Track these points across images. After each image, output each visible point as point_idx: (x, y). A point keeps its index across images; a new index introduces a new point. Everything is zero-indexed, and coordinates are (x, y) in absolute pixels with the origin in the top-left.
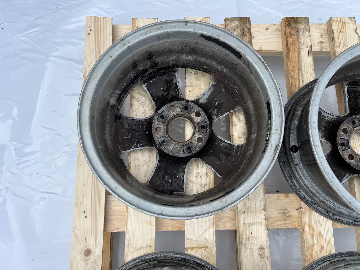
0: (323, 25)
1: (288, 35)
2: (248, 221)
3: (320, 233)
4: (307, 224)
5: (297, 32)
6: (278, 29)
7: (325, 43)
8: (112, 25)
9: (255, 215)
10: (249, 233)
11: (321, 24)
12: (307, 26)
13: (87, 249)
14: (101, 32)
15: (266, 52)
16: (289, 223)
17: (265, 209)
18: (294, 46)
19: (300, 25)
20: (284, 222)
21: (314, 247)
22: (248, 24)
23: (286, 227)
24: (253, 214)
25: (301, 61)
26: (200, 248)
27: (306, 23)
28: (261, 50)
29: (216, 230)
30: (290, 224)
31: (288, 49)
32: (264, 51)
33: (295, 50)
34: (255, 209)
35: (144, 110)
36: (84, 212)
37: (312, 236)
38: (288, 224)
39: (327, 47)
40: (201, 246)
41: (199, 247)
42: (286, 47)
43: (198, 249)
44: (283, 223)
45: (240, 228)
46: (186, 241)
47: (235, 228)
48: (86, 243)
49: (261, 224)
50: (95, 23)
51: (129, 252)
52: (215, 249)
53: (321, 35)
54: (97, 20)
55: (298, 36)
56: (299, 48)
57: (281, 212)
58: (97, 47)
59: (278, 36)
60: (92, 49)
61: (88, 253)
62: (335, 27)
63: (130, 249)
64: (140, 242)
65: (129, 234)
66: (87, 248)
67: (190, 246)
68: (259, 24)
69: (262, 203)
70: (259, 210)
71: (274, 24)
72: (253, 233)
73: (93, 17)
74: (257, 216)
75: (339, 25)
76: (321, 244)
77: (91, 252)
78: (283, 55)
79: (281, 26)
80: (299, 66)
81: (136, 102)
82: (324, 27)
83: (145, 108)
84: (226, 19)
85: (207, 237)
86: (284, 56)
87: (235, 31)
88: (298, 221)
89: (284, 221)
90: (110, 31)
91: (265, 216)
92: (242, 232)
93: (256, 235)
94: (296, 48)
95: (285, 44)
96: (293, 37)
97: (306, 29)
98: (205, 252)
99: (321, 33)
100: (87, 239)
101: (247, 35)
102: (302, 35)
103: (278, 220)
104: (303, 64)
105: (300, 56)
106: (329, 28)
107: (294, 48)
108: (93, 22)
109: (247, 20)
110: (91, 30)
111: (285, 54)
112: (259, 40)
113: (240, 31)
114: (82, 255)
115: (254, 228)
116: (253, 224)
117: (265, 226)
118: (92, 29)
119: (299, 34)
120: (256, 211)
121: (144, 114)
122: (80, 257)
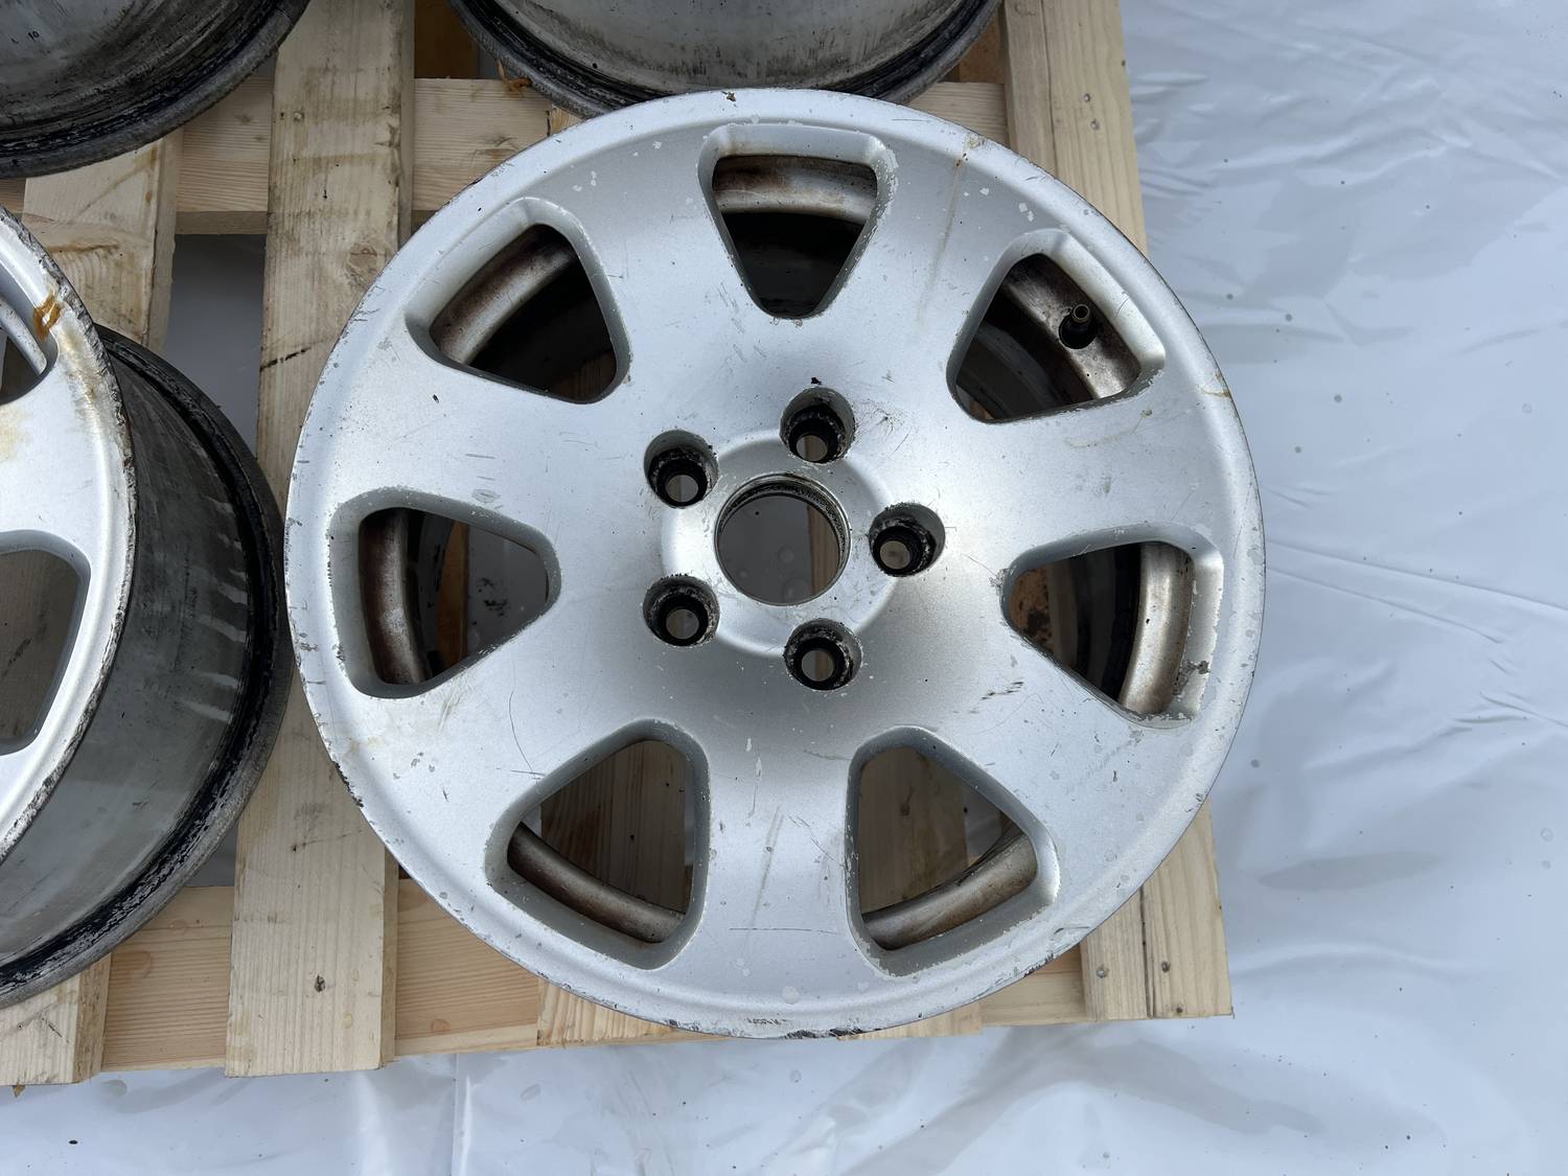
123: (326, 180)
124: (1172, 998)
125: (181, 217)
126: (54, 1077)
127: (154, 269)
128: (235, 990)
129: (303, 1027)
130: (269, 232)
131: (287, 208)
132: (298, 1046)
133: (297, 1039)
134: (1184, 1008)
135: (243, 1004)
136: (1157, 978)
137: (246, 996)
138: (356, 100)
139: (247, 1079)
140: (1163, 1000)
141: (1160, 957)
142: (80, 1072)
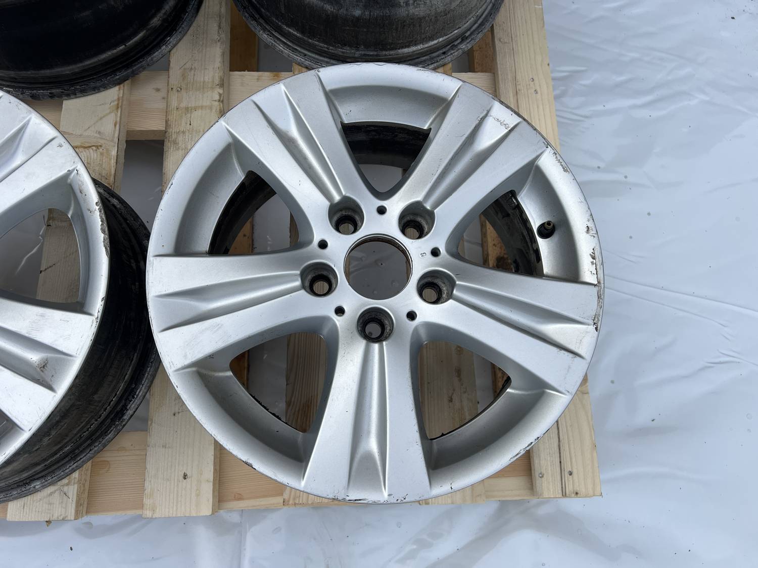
123: (191, 117)
124: (573, 488)
125: (129, 133)
126: (66, 517)
127: (117, 156)
128: (147, 479)
129: (177, 495)
130: (165, 140)
131: (173, 130)
132: (175, 504)
133: (175, 501)
134: (579, 492)
135: (151, 484)
136: (566, 479)
137: (152, 482)
138: (204, 82)
139: (151, 519)
140: (569, 489)
141: (568, 468)
142: (77, 515)
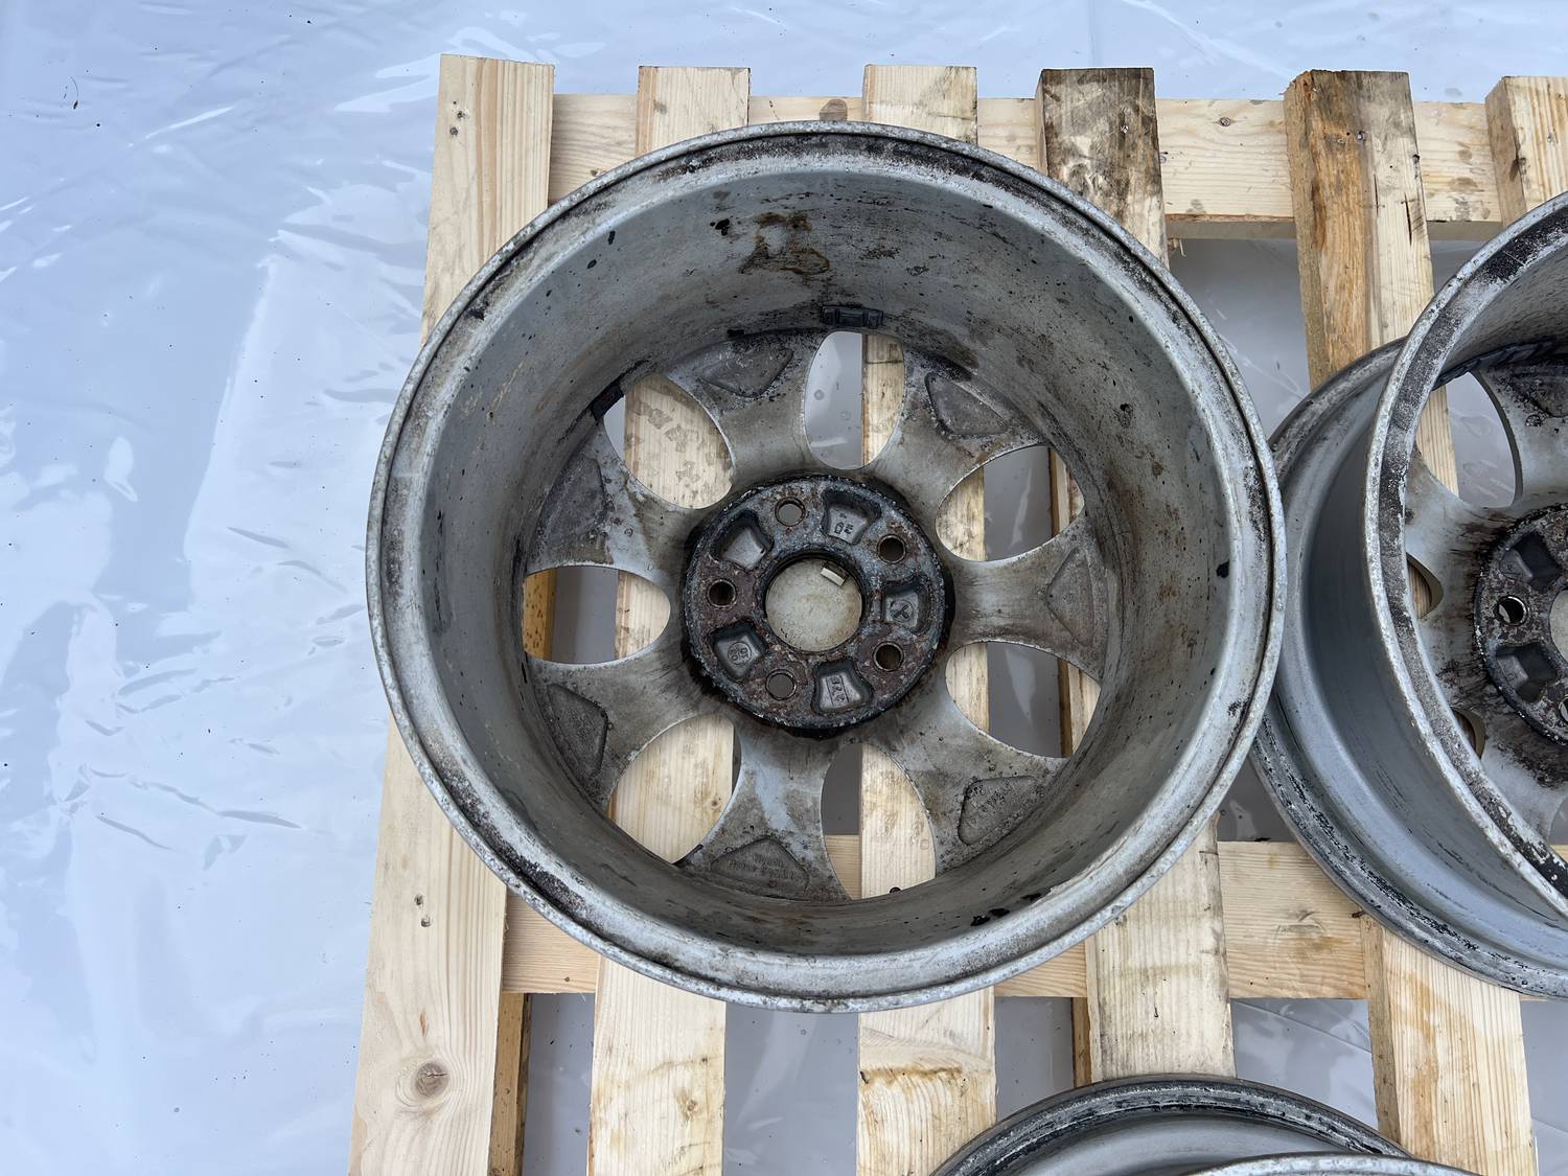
0: (1469, 111)
1: (1321, 146)
2: (1143, 959)
3: (1463, 1020)
4: (1405, 978)
5: (1359, 137)
6: (1271, 124)
7: (1480, 188)
8: (551, 97)
9: (1172, 932)
10: (1147, 1013)
11: (1460, 106)
12: (1402, 111)
13: (430, 1066)
14: (504, 127)
15: (1218, 220)
16: (1322, 973)
17: (1216, 909)
18: (1348, 196)
19: (1373, 105)
20: (1299, 969)
21: (1436, 1082)
22: (1143, 96)
23: (1309, 992)
24: (1164, 930)
25: (1375, 262)
26: (924, 1074)
27: (1396, 100)
28: (1195, 212)
29: (995, 998)
30: (1327, 981)
31: (1319, 209)
32: (1211, 216)
33: (1350, 212)
34: (1171, 905)
35: (685, 464)
36: (419, 901)
37: (1428, 1036)
38: (1318, 979)
39: (1486, 205)
40: (927, 1067)
41: (921, 1069)
42: (1313, 199)
43: (916, 1079)
44: (1296, 972)
45: (1107, 992)
46: (864, 1039)
47: (1082, 991)
48: (424, 1039)
49: (1198, 973)
50: (479, 85)
51: (612, 1082)
52: (993, 1080)
53: (1462, 153)
54: (488, 71)
55: (1366, 155)
56: (1365, 202)
57: (1287, 923)
58: (486, 187)
59: (1271, 153)
60: (464, 195)
61: (432, 1081)
62: (1523, 118)
63: (617, 1072)
64: (660, 1041)
65: (613, 1005)
66: (428, 1061)
67: (879, 1065)
68: (1191, 100)
69: (1203, 879)
70: (1190, 911)
71: (1256, 102)
72: (1164, 1012)
73: (472, 58)
74: (1182, 936)
75: (1543, 108)
76: (1466, 1072)
77: (447, 1080)
78: (1295, 237)
79: (1288, 111)
80: (1367, 285)
81: (653, 426)
82: (1473, 120)
83: (688, 454)
84: (1049, 78)
85: (958, 1028)
86: (1298, 237)
87: (1084, 125)
88: (1361, 967)
89: (1300, 966)
90: (544, 120)
91: (1218, 936)
92: (1115, 1006)
93: (1177, 1021)
94: (1356, 206)
95: (1308, 187)
96: (1339, 156)
97: (1397, 125)
98: (948, 1093)
99: (1461, 144)
100: (430, 1021)
101: (1140, 143)
102: (1380, 148)
103: (1272, 959)
104: (1384, 278)
105: (1375, 238)
106: (1498, 123)
107: (1346, 205)
108: (470, 79)
109: (1138, 80)
110: (460, 115)
111: (1303, 231)
112: (1187, 168)
113: (1107, 129)
114: (407, 1090)
115: (1167, 990)
116: (1163, 973)
117: (1217, 985)
118: (467, 111)
119: (1367, 143)
120: (1175, 917)
121: (686, 479)
122: (398, 1098)
